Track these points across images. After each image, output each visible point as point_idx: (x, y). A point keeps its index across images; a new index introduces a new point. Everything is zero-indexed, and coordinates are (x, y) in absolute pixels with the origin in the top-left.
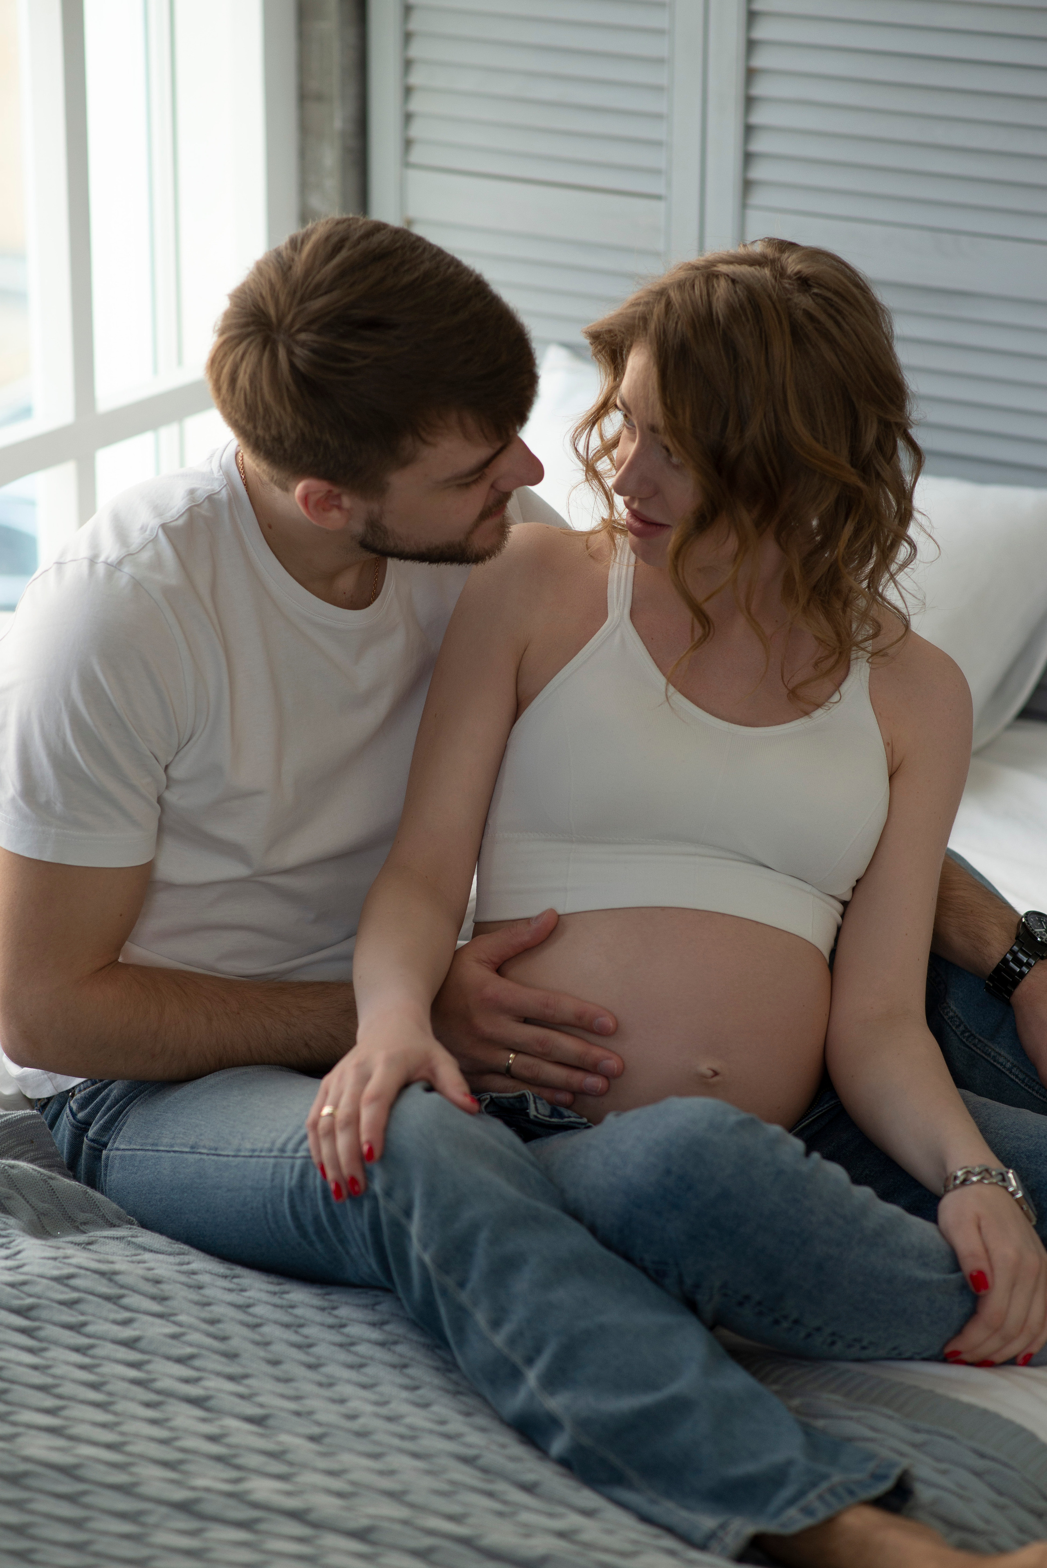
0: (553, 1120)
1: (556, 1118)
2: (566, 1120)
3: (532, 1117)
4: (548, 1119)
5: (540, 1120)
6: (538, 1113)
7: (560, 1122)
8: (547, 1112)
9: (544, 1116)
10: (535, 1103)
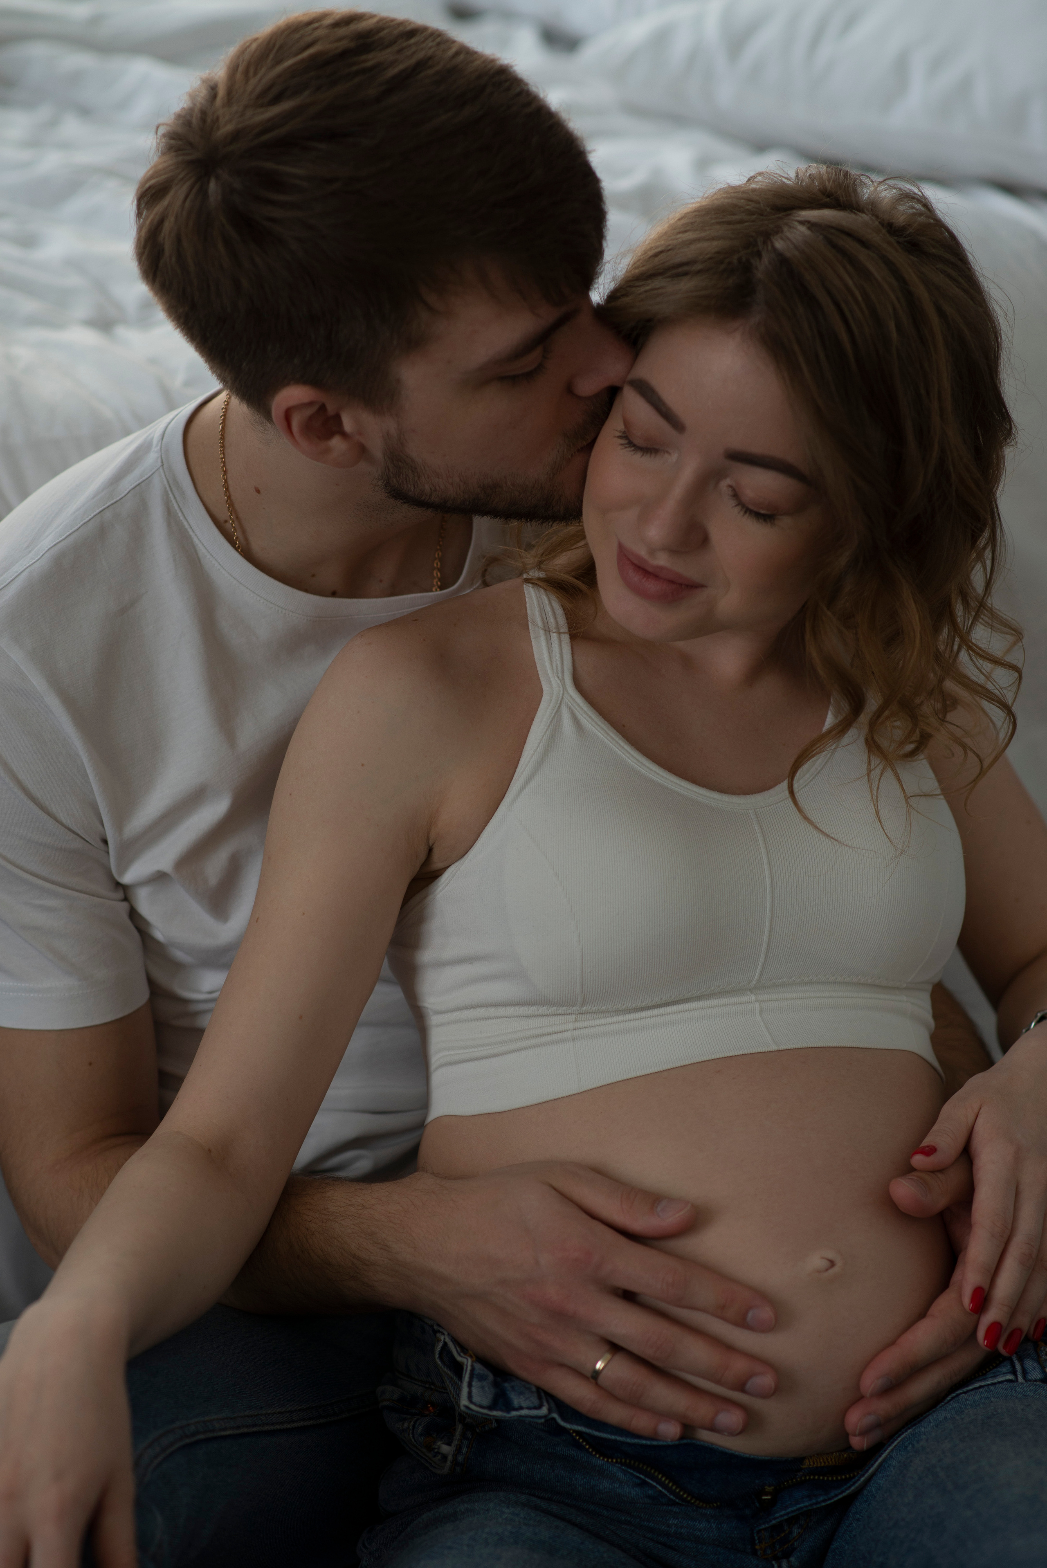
0: (495, 1413)
1: (502, 1410)
2: (514, 1413)
3: (462, 1408)
4: (485, 1411)
5: (474, 1413)
6: (471, 1402)
7: (505, 1417)
8: (486, 1402)
9: (481, 1407)
10: (470, 1385)
